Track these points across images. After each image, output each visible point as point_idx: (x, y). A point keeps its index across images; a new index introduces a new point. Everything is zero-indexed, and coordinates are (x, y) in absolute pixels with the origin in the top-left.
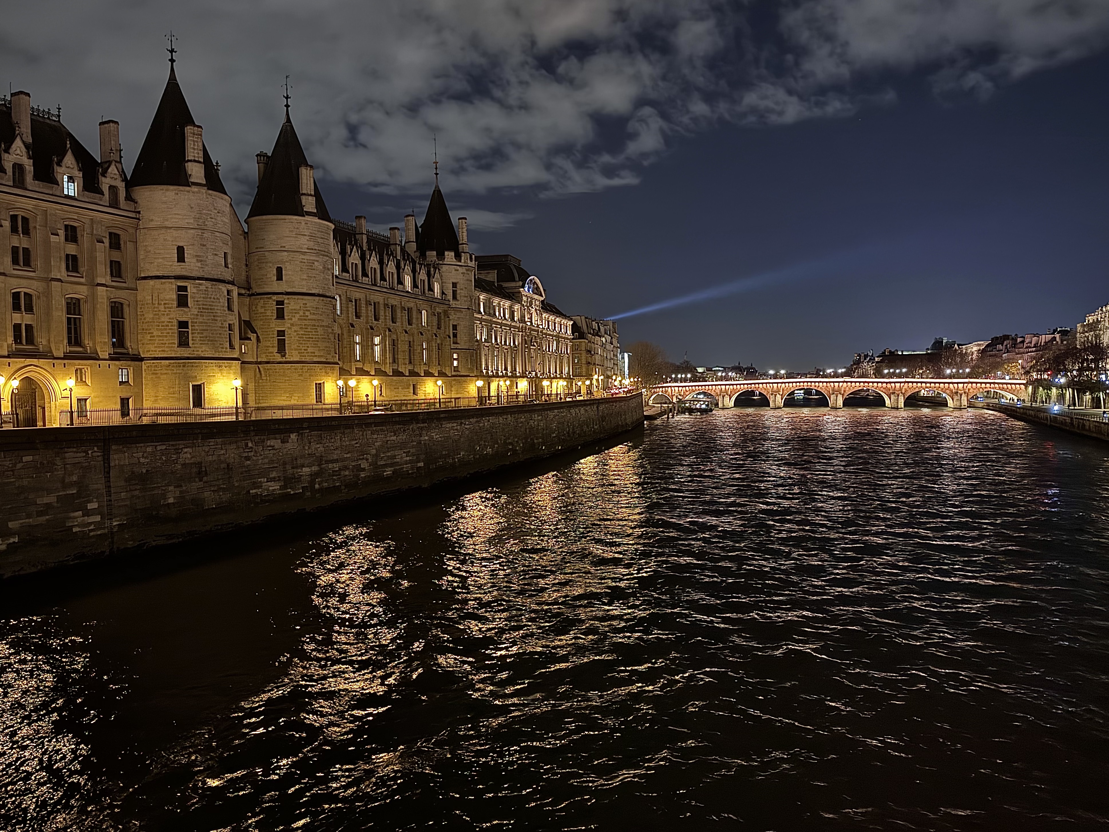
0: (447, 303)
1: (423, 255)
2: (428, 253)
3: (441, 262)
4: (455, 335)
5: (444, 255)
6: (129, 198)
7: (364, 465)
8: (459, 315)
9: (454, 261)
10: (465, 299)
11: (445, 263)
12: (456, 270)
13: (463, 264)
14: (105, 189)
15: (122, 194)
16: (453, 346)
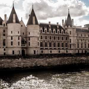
0: (68, 35)
2: (65, 26)
5: (68, 26)
6: (6, 25)
7: (33, 64)
8: (71, 37)
12: (71, 29)
14: (3, 24)
15: (5, 24)
16: (70, 43)
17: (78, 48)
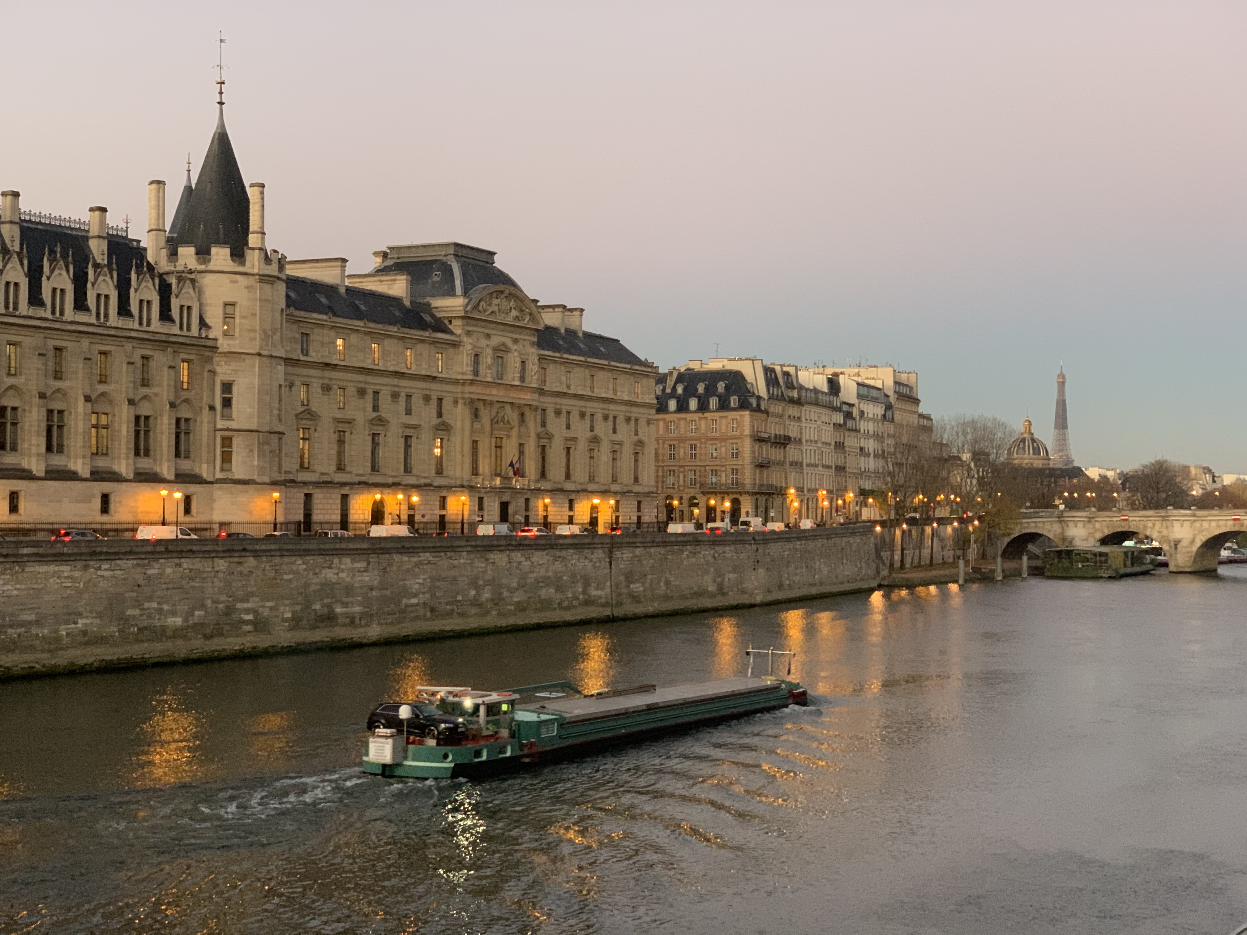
0: (209, 343)
1: (173, 254)
2: (181, 250)
3: (202, 267)
4: (227, 403)
5: (209, 253)
8: (234, 365)
9: (230, 265)
10: (252, 335)
11: (212, 266)
12: (232, 282)
13: (249, 271)
16: (220, 424)
17: (303, 477)
